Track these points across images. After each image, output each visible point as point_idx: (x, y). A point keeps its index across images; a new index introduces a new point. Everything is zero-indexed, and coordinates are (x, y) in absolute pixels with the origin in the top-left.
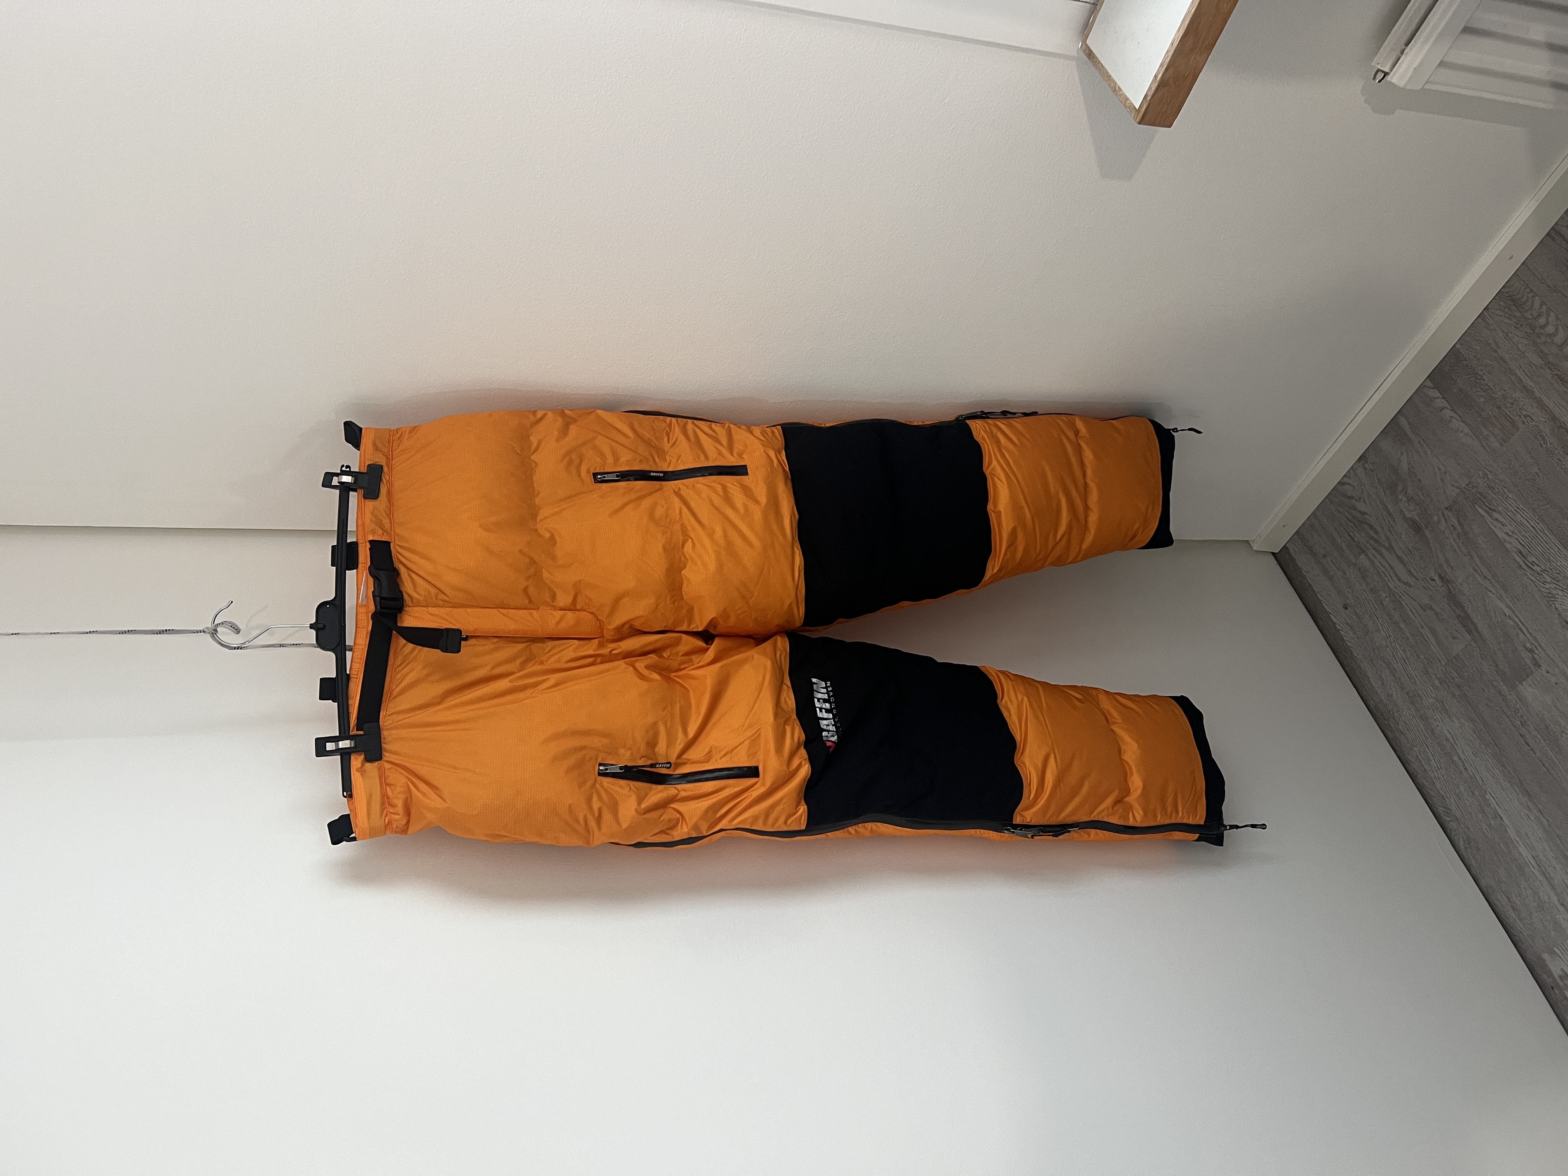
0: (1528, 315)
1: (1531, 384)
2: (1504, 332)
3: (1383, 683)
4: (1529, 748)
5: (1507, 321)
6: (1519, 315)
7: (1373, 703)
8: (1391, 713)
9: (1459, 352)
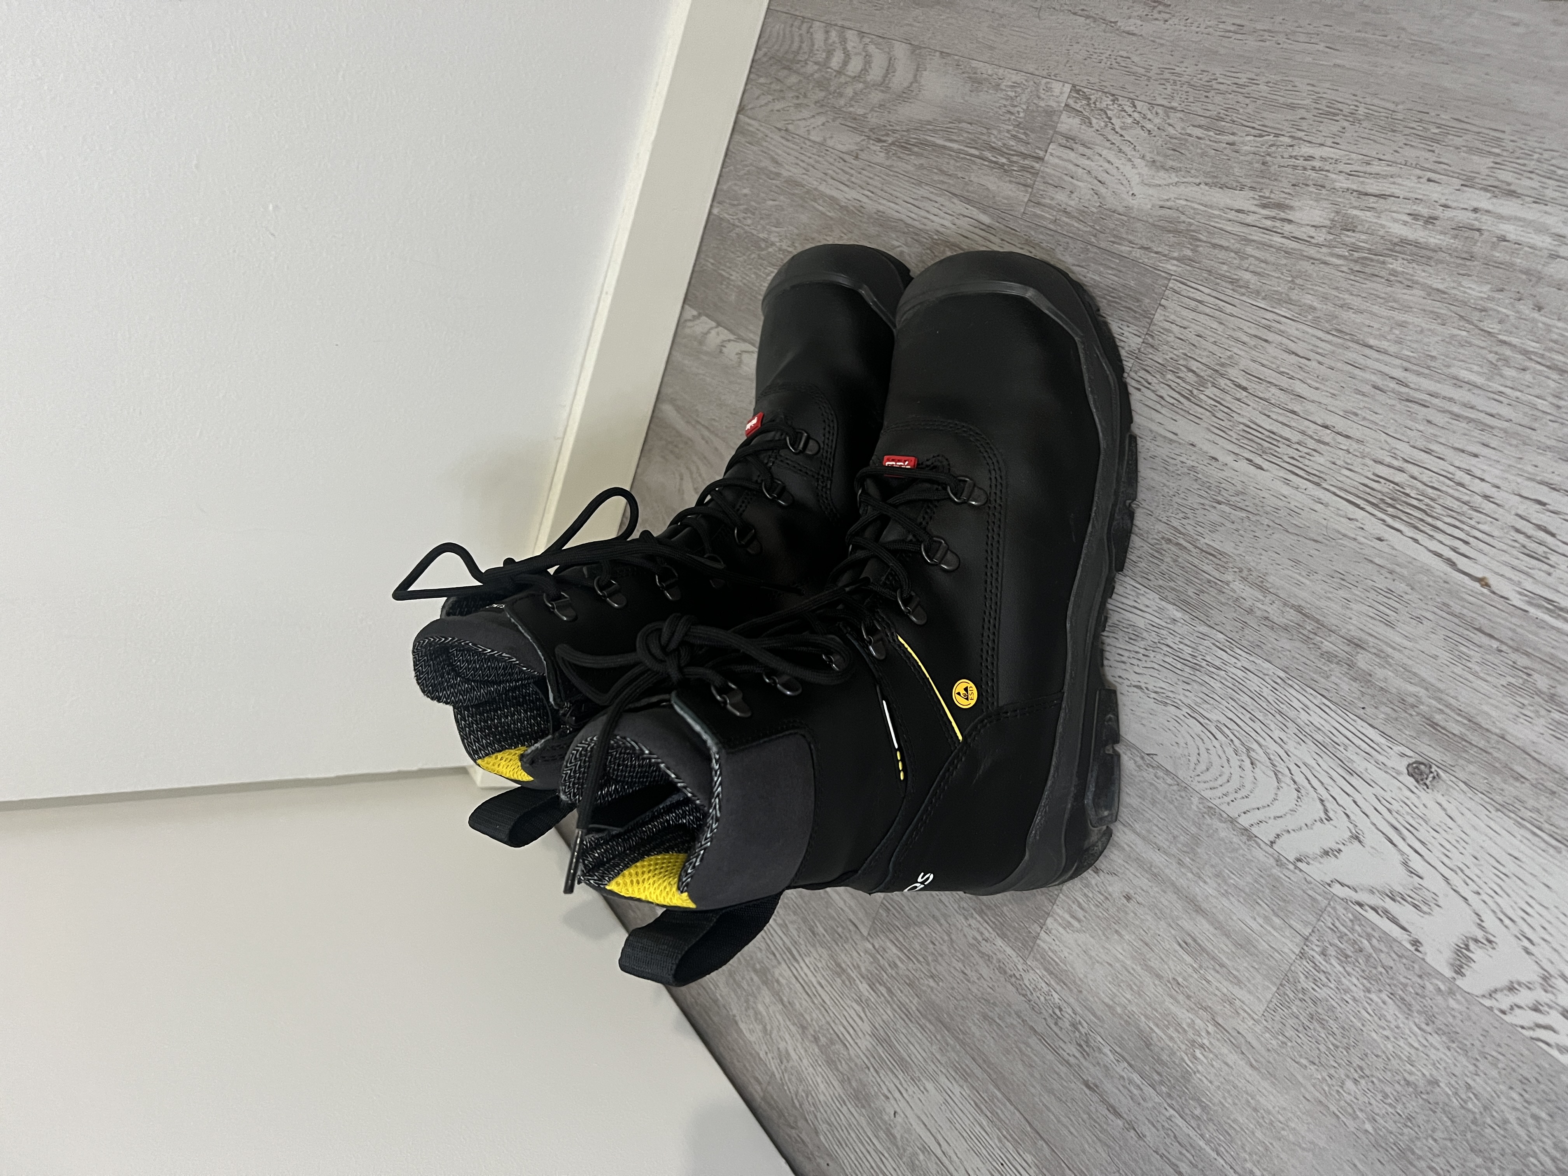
0: (811, 68)
1: (852, 194)
2: (780, 130)
3: (765, 1028)
4: (1120, 1122)
5: (778, 105)
6: (793, 79)
7: (758, 1088)
8: (797, 1105)
9: (722, 219)
